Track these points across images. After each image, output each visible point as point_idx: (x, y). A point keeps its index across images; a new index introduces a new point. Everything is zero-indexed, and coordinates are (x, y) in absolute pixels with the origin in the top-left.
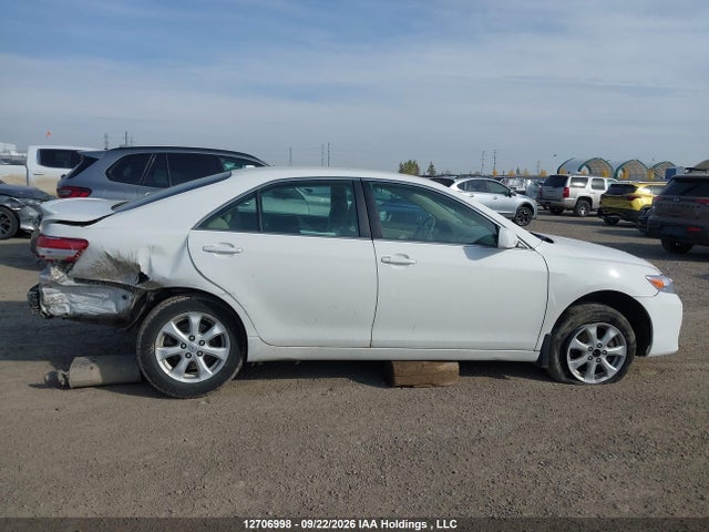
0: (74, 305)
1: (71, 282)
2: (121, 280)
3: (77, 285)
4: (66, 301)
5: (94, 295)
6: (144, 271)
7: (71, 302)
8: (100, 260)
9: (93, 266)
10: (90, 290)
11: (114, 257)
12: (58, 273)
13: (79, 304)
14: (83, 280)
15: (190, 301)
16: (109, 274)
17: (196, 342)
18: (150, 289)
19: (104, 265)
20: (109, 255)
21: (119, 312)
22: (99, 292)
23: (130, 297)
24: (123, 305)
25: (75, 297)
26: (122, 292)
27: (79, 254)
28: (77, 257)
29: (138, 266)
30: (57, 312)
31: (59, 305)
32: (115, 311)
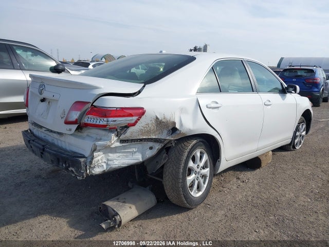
0: (109, 162)
1: (118, 144)
2: (155, 136)
3: (121, 145)
4: (104, 160)
5: (127, 151)
6: (177, 126)
7: (108, 160)
8: (150, 122)
9: (143, 128)
10: (124, 147)
11: (160, 119)
12: (114, 138)
13: (114, 161)
14: (128, 140)
15: (198, 142)
16: (149, 132)
17: (200, 168)
18: (175, 139)
19: (150, 126)
20: (157, 118)
21: (144, 159)
22: (131, 148)
23: (157, 147)
24: (149, 154)
25: (111, 156)
26: (151, 144)
27: (139, 120)
28: (137, 122)
29: (174, 123)
30: (97, 171)
31: (99, 164)
32: (141, 160)
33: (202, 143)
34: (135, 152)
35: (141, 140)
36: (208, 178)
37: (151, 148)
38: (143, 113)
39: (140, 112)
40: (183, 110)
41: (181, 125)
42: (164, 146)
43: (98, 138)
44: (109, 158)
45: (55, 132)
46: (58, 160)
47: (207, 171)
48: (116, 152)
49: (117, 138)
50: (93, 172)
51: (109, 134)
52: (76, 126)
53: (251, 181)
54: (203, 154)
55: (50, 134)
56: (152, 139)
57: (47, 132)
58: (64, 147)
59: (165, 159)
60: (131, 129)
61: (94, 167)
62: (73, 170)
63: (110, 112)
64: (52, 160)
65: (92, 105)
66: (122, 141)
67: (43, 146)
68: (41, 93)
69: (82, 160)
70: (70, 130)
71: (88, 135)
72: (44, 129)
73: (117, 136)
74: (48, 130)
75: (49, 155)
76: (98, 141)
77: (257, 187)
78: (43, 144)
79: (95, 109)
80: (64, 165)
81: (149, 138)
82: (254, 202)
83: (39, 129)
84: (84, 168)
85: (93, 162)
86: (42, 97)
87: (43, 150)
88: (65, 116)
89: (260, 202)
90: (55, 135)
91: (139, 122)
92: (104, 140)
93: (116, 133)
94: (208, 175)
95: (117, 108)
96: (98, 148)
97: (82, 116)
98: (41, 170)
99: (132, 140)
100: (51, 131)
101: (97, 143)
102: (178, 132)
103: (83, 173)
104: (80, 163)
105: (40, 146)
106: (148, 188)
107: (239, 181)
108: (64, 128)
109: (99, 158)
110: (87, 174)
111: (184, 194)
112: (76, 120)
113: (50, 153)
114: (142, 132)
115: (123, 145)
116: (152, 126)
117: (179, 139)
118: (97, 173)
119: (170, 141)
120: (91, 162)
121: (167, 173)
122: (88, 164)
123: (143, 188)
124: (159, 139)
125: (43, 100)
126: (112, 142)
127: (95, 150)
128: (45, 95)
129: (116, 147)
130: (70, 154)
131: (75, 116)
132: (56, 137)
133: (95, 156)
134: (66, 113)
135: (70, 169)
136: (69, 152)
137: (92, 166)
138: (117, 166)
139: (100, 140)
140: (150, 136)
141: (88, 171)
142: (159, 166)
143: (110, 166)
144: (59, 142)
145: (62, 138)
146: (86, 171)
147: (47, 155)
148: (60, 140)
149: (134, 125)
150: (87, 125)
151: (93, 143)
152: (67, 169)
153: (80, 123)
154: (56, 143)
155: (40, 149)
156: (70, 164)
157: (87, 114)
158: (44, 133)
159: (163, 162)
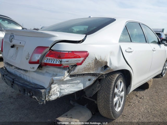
0: (62, 91)
1: (68, 78)
2: (93, 71)
3: (70, 79)
4: (58, 90)
5: (73, 82)
6: (108, 65)
7: (61, 89)
8: (91, 62)
9: (86, 66)
10: (72, 80)
11: (98, 59)
12: (66, 74)
13: (65, 90)
14: (75, 75)
15: (120, 75)
16: (89, 69)
17: (120, 93)
18: (106, 73)
19: (91, 65)
20: (96, 59)
21: (85, 88)
22: (76, 80)
23: (94, 79)
24: (88, 84)
25: (63, 86)
26: (89, 77)
27: (84, 60)
28: (83, 62)
29: (106, 63)
30: (53, 98)
31: (55, 93)
32: (83, 88)
33: (121, 76)
34: (79, 83)
35: (84, 75)
36: (123, 98)
37: (89, 80)
38: (87, 55)
39: (85, 55)
40: (112, 53)
41: (111, 64)
42: (98, 78)
43: (55, 74)
44: (62, 88)
45: (21, 70)
46: (24, 90)
47: (123, 94)
48: (66, 83)
49: (68, 74)
50: (51, 99)
51: (63, 71)
52: (38, 65)
53: (145, 97)
54: (122, 82)
55: (18, 70)
56: (91, 74)
57: (16, 69)
58: (28, 80)
59: (99, 87)
60: (79, 67)
61: (51, 95)
62: (36, 98)
63: (64, 54)
64: (20, 90)
65: (50, 49)
66: (71, 76)
67: (13, 79)
68: (11, 42)
69: (43, 91)
70: (33, 68)
71: (46, 72)
72: (14, 67)
73: (68, 72)
74: (17, 68)
75: (17, 86)
76: (55, 76)
77: (151, 102)
78: (13, 78)
79: (52, 52)
80: (29, 94)
81: (88, 73)
82: (153, 113)
83: (11, 67)
84: (44, 97)
85: (51, 92)
86: (12, 44)
87: (13, 82)
88: (30, 58)
89: (156, 113)
90: (22, 72)
91: (84, 62)
92: (60, 76)
93: (68, 70)
94: (124, 96)
95: (69, 51)
96: (55, 82)
97: (42, 58)
98: (13, 92)
99: (78, 75)
100: (19, 69)
101: (54, 78)
102: (108, 69)
103: (44, 100)
104: (42, 93)
105: (11, 79)
106: (85, 106)
107: (138, 98)
108: (29, 67)
109: (55, 88)
110: (46, 101)
111: (112, 112)
112: (38, 60)
113: (18, 85)
114: (85, 69)
115: (72, 78)
116: (92, 65)
117: (109, 73)
118: (53, 99)
119: (102, 75)
120: (49, 92)
121: (100, 97)
122: (47, 93)
123: (82, 106)
124: (95, 74)
125: (13, 46)
126: (65, 77)
127: (52, 83)
128: (14, 42)
129: (67, 80)
130: (34, 86)
131: (37, 57)
132: (23, 73)
133: (52, 88)
134: (30, 56)
135: (34, 97)
136: (32, 84)
137: (50, 95)
138: (67, 93)
139: (56, 75)
140: (90, 71)
141: (47, 99)
142: (94, 93)
143: (62, 94)
144: (25, 76)
145: (27, 74)
146: (46, 98)
147: (16, 86)
148: (26, 75)
149: (81, 64)
150: (46, 64)
151: (51, 78)
152: (31, 97)
153: (41, 63)
154: (23, 77)
155: (11, 81)
156: (34, 93)
157: (46, 56)
158: (14, 69)
159: (97, 90)
